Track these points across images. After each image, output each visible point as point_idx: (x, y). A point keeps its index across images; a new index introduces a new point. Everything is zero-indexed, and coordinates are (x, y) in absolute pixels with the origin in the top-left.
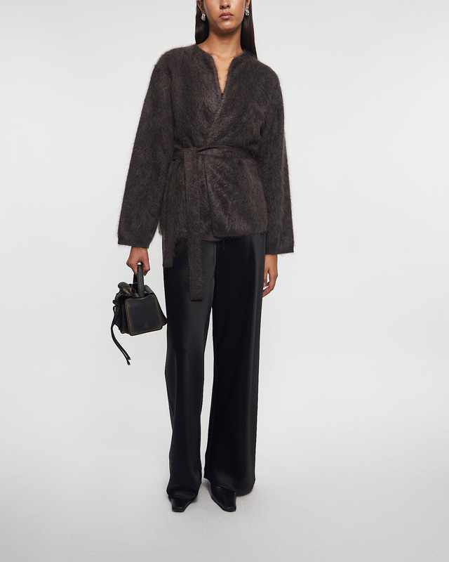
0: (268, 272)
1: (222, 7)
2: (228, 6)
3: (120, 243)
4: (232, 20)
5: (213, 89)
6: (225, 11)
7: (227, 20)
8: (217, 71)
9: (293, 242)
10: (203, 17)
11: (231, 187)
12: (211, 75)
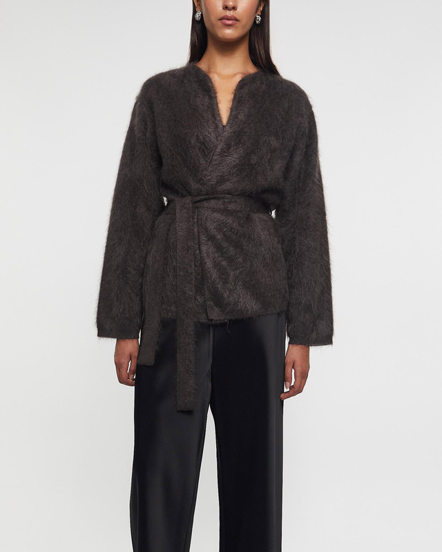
0: (293, 367)
1: (226, 8)
2: (234, 8)
3: (100, 335)
4: (236, 28)
5: (210, 117)
6: (229, 13)
7: (229, 26)
8: (216, 93)
9: (332, 330)
10: (198, 16)
11: (232, 251)
12: (207, 99)
